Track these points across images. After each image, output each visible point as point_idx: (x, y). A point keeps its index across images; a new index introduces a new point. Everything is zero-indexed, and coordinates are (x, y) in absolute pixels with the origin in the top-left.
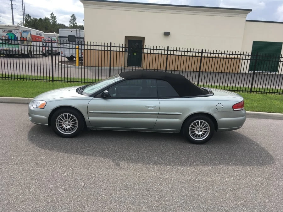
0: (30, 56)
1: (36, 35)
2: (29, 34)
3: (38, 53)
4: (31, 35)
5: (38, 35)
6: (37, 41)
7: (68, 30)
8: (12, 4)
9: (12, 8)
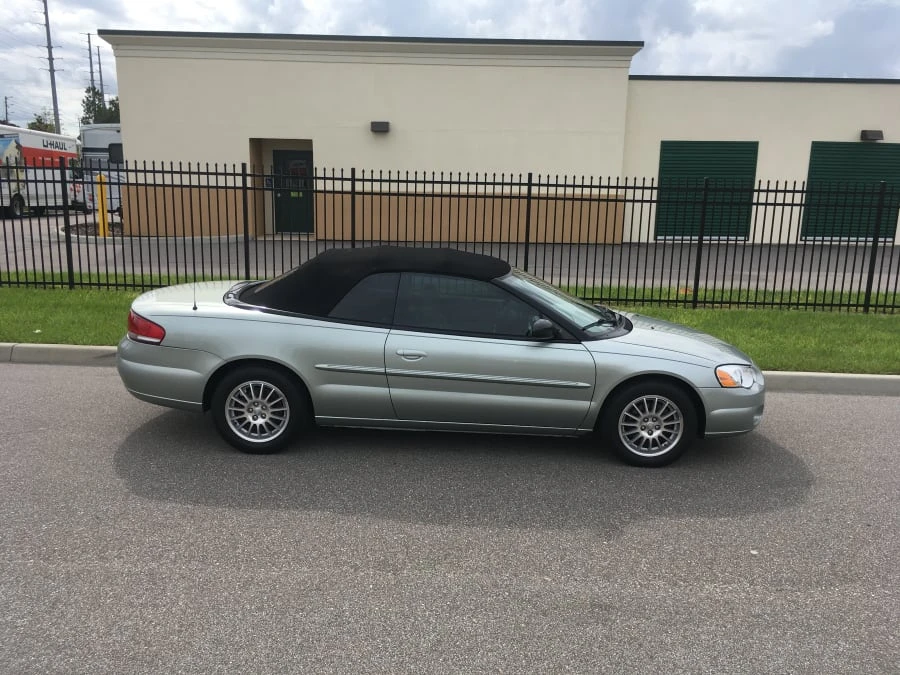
0: (18, 214)
1: (42, 148)
2: (13, 144)
3: (51, 203)
4: (19, 146)
5: (49, 148)
6: (37, 165)
7: (107, 129)
8: (51, 59)
9: (52, 71)
